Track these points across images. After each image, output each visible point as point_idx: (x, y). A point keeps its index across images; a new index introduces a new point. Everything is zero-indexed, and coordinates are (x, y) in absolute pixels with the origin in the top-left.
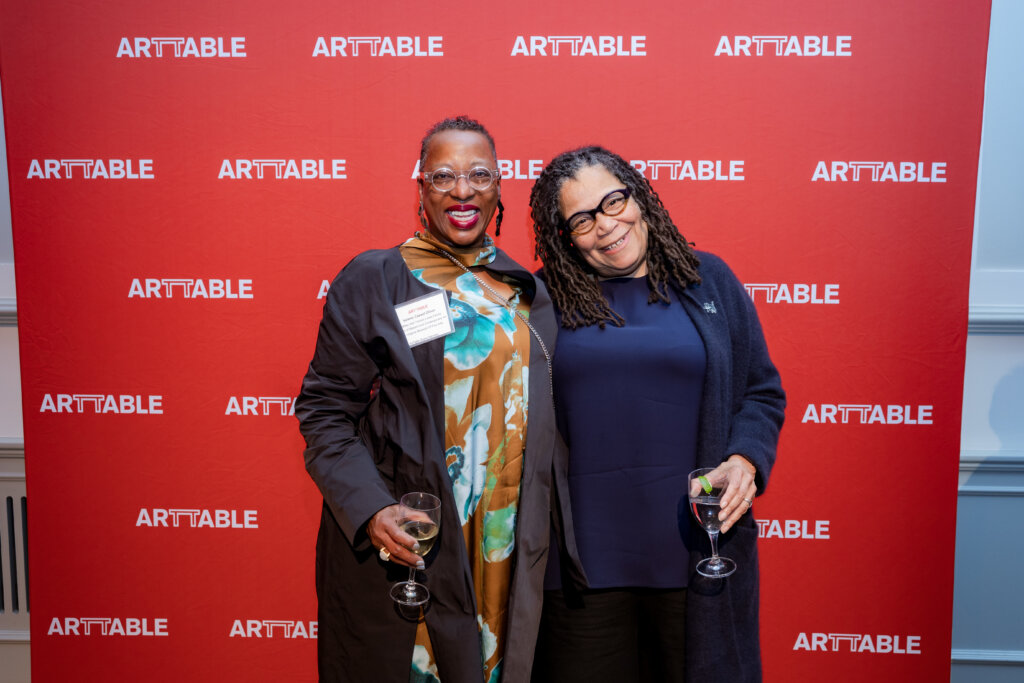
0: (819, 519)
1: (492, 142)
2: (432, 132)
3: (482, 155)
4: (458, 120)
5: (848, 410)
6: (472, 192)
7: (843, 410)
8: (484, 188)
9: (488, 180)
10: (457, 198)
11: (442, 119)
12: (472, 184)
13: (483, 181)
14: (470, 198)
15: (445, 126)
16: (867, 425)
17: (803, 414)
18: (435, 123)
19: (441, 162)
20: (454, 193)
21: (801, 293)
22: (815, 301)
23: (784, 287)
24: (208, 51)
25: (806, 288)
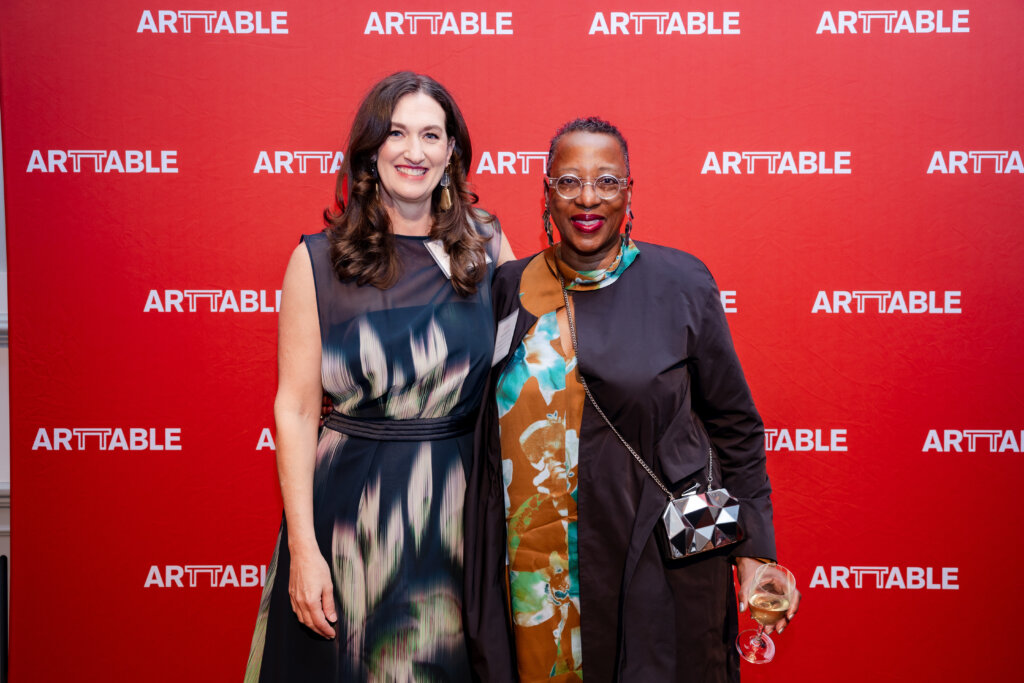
1: (624, 145)
2: (562, 132)
3: (611, 160)
4: (589, 121)
5: (975, 436)
6: (598, 201)
7: (970, 436)
8: (610, 196)
9: (615, 188)
10: (582, 206)
11: (573, 120)
12: (599, 192)
13: (611, 189)
14: (595, 206)
15: (574, 128)
16: (998, 454)
17: (924, 441)
18: (565, 123)
19: (568, 166)
20: (578, 201)
21: (920, 303)
22: (934, 310)
23: (898, 295)
24: (245, 27)
25: (923, 295)
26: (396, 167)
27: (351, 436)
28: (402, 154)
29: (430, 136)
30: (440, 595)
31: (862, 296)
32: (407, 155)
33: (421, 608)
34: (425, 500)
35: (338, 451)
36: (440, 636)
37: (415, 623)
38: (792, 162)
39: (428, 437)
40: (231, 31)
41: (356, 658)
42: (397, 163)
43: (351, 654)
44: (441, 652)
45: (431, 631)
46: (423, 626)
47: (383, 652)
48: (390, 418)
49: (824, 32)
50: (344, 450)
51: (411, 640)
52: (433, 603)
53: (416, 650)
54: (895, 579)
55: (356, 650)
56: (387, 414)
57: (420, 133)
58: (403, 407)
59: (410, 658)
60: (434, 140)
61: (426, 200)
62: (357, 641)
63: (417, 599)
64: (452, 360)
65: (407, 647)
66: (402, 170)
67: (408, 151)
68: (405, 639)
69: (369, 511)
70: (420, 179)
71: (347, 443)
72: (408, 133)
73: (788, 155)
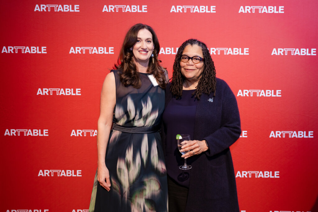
0: (276, 171)
5: (285, 133)
7: (283, 133)
16: (291, 138)
17: (270, 134)
21: (269, 93)
22: (273, 96)
23: (263, 91)
24: (66, 9)
25: (270, 91)
26: (139, 51)
27: (123, 132)
28: (140, 47)
29: (148, 41)
30: (152, 179)
31: (252, 91)
32: (142, 47)
33: (147, 182)
34: (146, 151)
35: (119, 136)
36: (152, 191)
37: (145, 187)
38: (231, 51)
39: (147, 132)
40: (62, 11)
41: (126, 199)
42: (139, 50)
43: (125, 198)
44: (153, 196)
45: (150, 190)
46: (147, 188)
47: (136, 197)
48: (135, 127)
49: (241, 12)
50: (121, 137)
51: (144, 192)
52: (150, 181)
53: (146, 195)
54: (261, 175)
55: (126, 197)
56: (134, 126)
57: (145, 40)
58: (139, 123)
59: (144, 198)
60: (149, 43)
61: (147, 61)
62: (126, 194)
63: (146, 180)
64: (153, 110)
65: (143, 195)
66: (141, 52)
67: (142, 46)
68: (142, 192)
69: (129, 155)
70: (146, 54)
71: (121, 135)
72: (142, 40)
73: (230, 49)
